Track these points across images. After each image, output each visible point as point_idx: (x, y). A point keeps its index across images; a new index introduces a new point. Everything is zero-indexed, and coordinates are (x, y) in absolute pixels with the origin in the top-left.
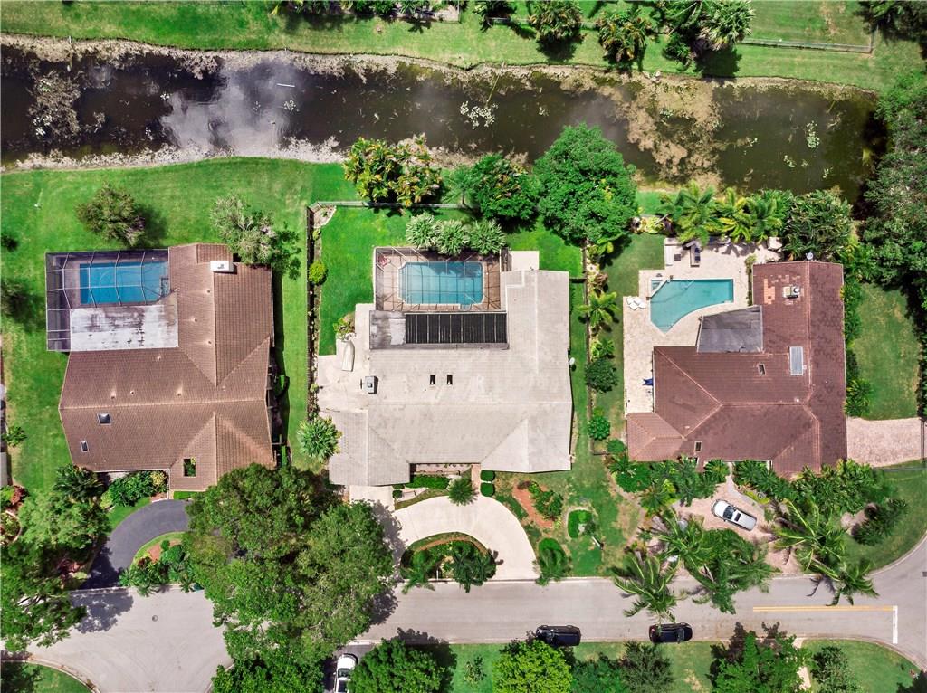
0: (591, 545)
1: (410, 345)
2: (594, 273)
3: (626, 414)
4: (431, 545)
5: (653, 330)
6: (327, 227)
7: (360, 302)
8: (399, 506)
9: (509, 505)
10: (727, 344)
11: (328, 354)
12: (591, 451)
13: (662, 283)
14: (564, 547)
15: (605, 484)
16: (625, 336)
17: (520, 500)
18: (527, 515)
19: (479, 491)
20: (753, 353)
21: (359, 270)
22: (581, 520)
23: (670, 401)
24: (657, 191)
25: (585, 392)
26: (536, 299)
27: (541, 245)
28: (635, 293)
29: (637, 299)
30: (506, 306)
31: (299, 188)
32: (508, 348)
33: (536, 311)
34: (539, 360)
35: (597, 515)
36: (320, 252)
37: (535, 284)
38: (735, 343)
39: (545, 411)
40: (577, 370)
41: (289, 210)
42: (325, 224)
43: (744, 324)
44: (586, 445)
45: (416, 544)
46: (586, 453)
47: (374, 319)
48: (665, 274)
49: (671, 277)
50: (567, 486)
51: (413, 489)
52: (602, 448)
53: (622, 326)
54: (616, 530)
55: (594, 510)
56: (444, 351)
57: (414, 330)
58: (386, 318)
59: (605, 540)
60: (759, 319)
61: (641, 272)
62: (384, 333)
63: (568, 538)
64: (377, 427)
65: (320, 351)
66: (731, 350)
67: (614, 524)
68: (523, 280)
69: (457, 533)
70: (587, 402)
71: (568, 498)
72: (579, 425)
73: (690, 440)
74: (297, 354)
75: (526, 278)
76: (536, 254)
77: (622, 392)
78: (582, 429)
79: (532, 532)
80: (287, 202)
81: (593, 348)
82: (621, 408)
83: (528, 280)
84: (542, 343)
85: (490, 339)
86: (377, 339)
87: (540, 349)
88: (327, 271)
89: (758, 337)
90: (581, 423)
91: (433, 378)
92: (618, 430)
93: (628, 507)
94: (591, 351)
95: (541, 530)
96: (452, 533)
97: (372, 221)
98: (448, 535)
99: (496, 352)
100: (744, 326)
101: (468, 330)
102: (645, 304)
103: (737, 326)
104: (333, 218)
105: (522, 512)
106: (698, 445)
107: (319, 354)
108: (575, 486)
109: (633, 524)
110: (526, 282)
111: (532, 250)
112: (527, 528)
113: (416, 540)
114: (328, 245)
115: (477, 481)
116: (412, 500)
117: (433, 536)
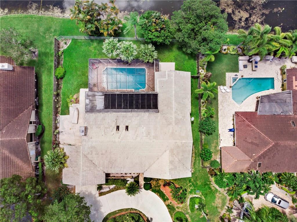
0: (201, 215)
1: (106, 110)
2: (203, 74)
3: (220, 147)
4: (118, 215)
5: (233, 103)
6: (66, 49)
7: (82, 88)
8: (101, 194)
9: (159, 194)
10: (274, 110)
11: (65, 114)
12: (201, 165)
13: (238, 79)
14: (187, 216)
15: (208, 183)
16: (219, 106)
17: (164, 191)
18: (168, 199)
19: (143, 187)
20: (288, 115)
21: (82, 72)
22: (196, 203)
23: (244, 141)
24: (234, 34)
25: (198, 135)
26: (173, 86)
27: (176, 60)
28: (224, 85)
29: (225, 87)
30: (157, 90)
31: (53, 30)
32: (158, 112)
33: (174, 92)
34: (175, 118)
35: (204, 199)
36: (62, 62)
37: (173, 78)
38: (278, 110)
39: (178, 146)
40: (194, 124)
41: (48, 41)
42: (65, 48)
43: (282, 100)
44: (199, 163)
45: (110, 214)
46: (199, 167)
47: (87, 96)
48: (239, 75)
49: (242, 76)
50: (189, 184)
51: (109, 186)
52: (207, 164)
53: (217, 101)
54: (214, 207)
55: (203, 197)
56: (125, 113)
57: (109, 102)
58: (94, 96)
59: (209, 212)
60: (291, 98)
61: (227, 73)
62: (93, 103)
63: (189, 211)
64: (87, 154)
65: (61, 113)
66: (275, 114)
67: (213, 204)
68: (167, 76)
69: (132, 209)
70: (199, 140)
71: (190, 190)
72: (195, 152)
73: (255, 161)
74: (49, 114)
75: (168, 75)
76: (173, 64)
77: (218, 136)
78: (197, 155)
79: (170, 208)
80: (47, 37)
81: (203, 112)
82: (217, 144)
83: (169, 76)
84: (177, 109)
85: (149, 107)
86: (89, 107)
87: (176, 112)
88: (65, 72)
89: (290, 107)
90: (196, 151)
91: (118, 128)
92: (216, 155)
93: (220, 195)
94: (202, 114)
95: (175, 207)
96: (129, 209)
97: (90, 46)
98: (127, 209)
99: (152, 114)
100: (282, 101)
101: (137, 102)
102: (229, 90)
103: (279, 101)
104: (69, 45)
105: (166, 198)
106: (260, 164)
107: (61, 115)
108: (193, 184)
109: (223, 204)
110: (168, 77)
111: (171, 62)
112: (168, 206)
113: (110, 212)
114: (67, 59)
115: (142, 182)
116: (108, 191)
117: (119, 210)
